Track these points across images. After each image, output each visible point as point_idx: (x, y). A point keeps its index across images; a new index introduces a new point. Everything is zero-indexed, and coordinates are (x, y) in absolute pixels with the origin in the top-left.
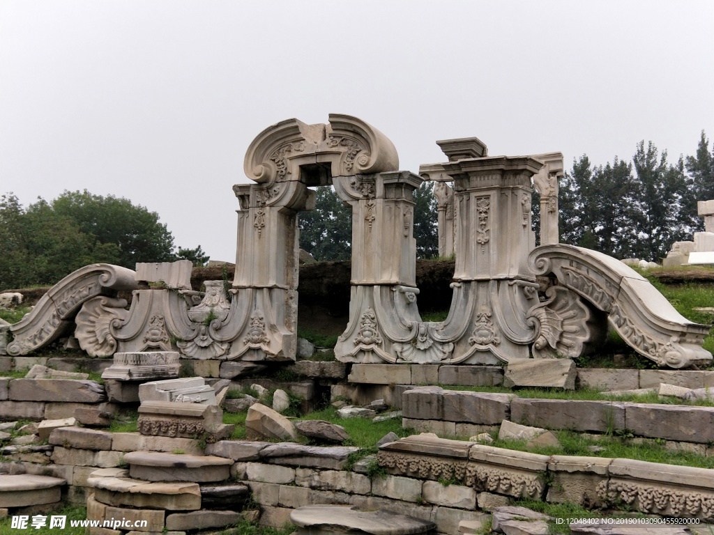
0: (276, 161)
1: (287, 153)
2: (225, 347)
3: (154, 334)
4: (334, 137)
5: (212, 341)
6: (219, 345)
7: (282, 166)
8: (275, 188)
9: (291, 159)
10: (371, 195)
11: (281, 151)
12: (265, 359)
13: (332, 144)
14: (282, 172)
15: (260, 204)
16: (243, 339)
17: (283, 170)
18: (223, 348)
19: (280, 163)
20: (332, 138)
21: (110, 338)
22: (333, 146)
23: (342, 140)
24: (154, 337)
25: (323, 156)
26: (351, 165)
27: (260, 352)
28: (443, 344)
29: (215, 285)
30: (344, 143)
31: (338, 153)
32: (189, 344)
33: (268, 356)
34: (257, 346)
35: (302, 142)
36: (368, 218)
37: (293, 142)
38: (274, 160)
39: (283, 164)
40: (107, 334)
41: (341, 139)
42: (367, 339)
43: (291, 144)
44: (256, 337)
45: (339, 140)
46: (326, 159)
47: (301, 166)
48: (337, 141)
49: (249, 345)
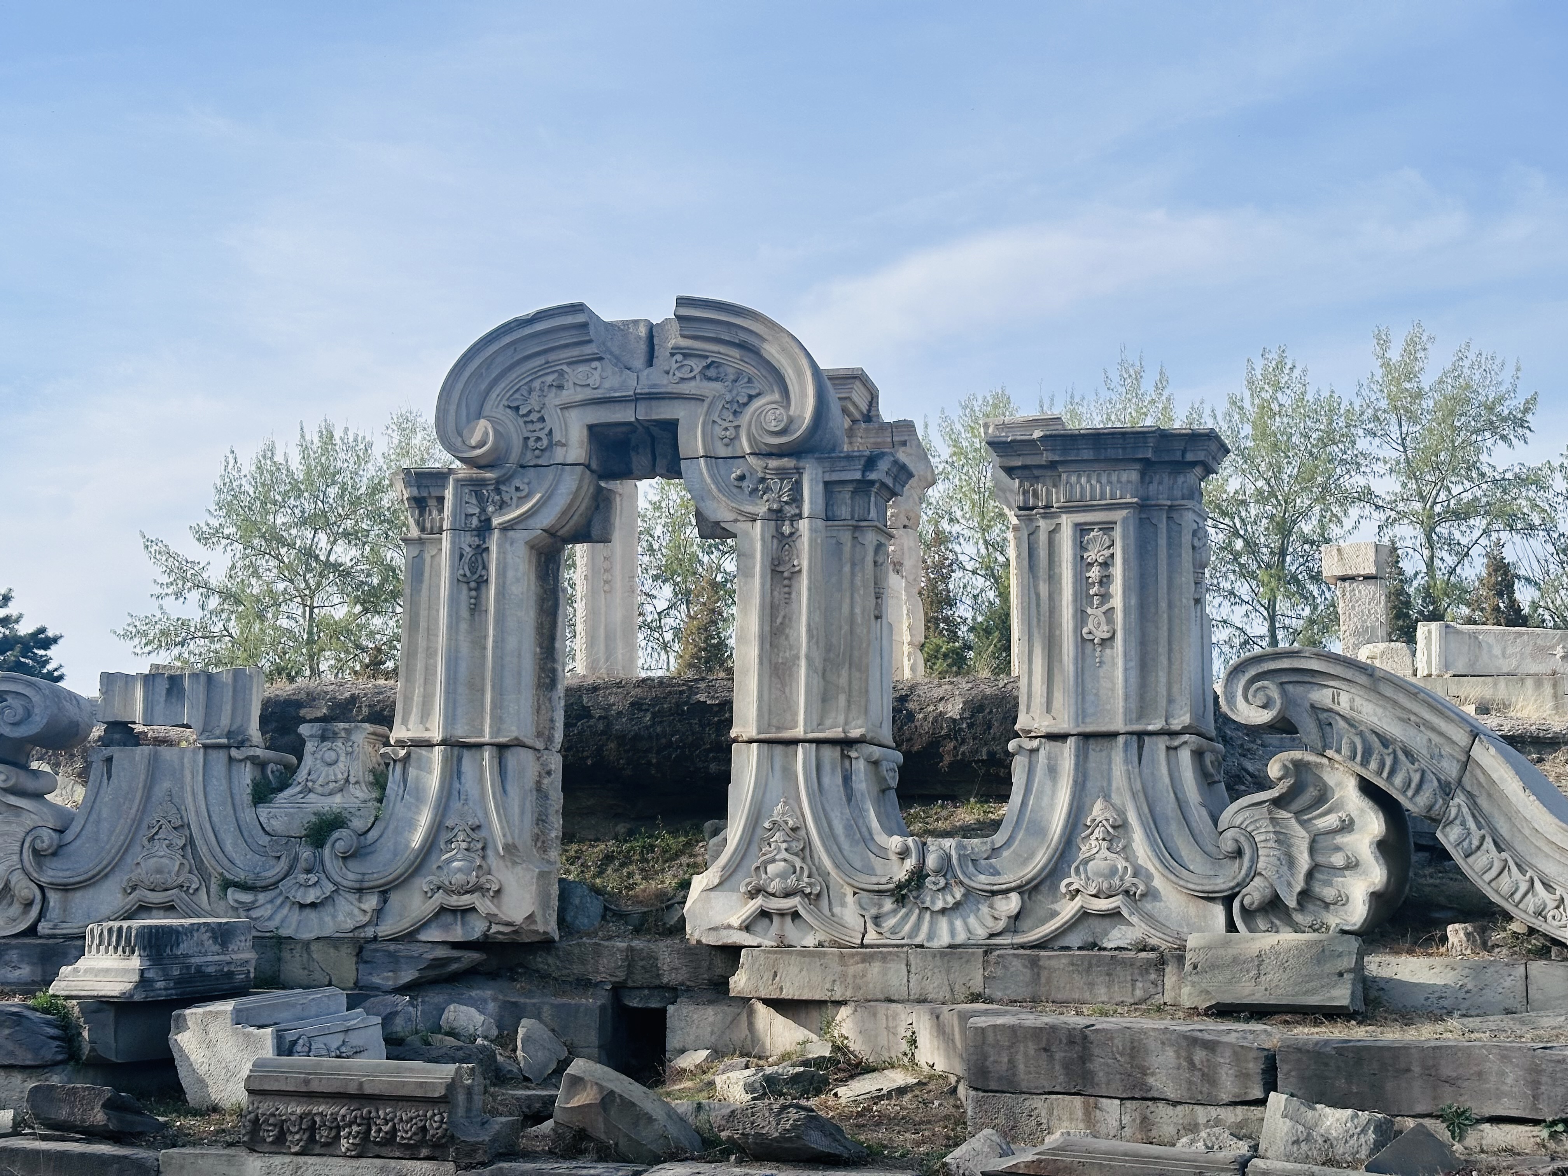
0: (523, 411)
1: (554, 390)
2: (371, 902)
3: (157, 870)
4: (685, 356)
5: (332, 887)
6: (353, 898)
7: (539, 426)
8: (517, 482)
9: (565, 407)
10: (790, 510)
11: (537, 384)
12: (485, 935)
13: (679, 374)
14: (539, 439)
15: (475, 522)
16: (423, 883)
18: (364, 906)
19: (534, 417)
20: (679, 357)
21: (20, 881)
22: (683, 379)
23: (708, 367)
24: (157, 877)
25: (654, 403)
26: (732, 430)
27: (471, 918)
28: (992, 895)
29: (334, 737)
30: (712, 372)
31: (700, 399)
32: (262, 897)
33: (494, 929)
34: (465, 900)
35: (595, 364)
36: (781, 569)
37: (569, 364)
38: (516, 409)
39: (542, 419)
40: (11, 871)
41: (704, 363)
42: (778, 884)
43: (565, 367)
44: (460, 878)
45: (697, 365)
46: (664, 412)
47: (591, 428)
48: (694, 366)
49: (439, 898)
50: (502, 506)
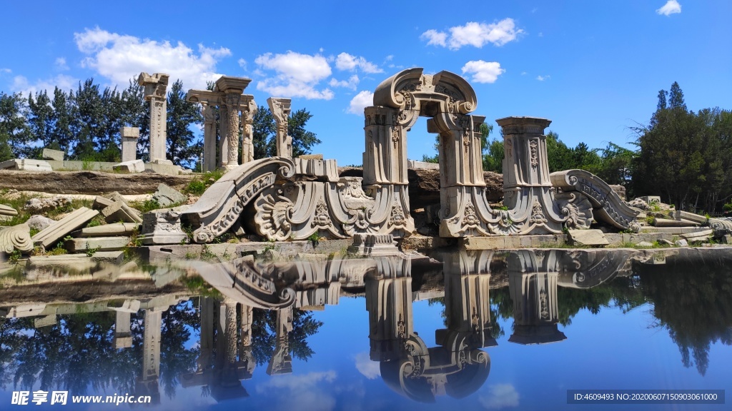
0: (405, 94)
1: (411, 90)
3: (324, 220)
5: (368, 224)
6: (372, 227)
7: (409, 98)
8: (405, 113)
9: (415, 95)
10: (467, 129)
12: (403, 236)
13: (439, 90)
15: (395, 123)
16: (389, 222)
17: (410, 101)
18: (376, 229)
19: (408, 95)
21: (286, 223)
23: (446, 90)
24: (323, 222)
25: (434, 97)
26: (453, 107)
27: (400, 232)
28: (517, 223)
29: (355, 181)
31: (445, 97)
32: (350, 227)
33: (406, 234)
34: (399, 227)
35: (420, 84)
36: (466, 143)
38: (403, 93)
40: (284, 220)
42: (472, 221)
43: (414, 84)
44: (398, 221)
45: (443, 89)
47: (421, 101)
49: (394, 227)
50: (401, 119)
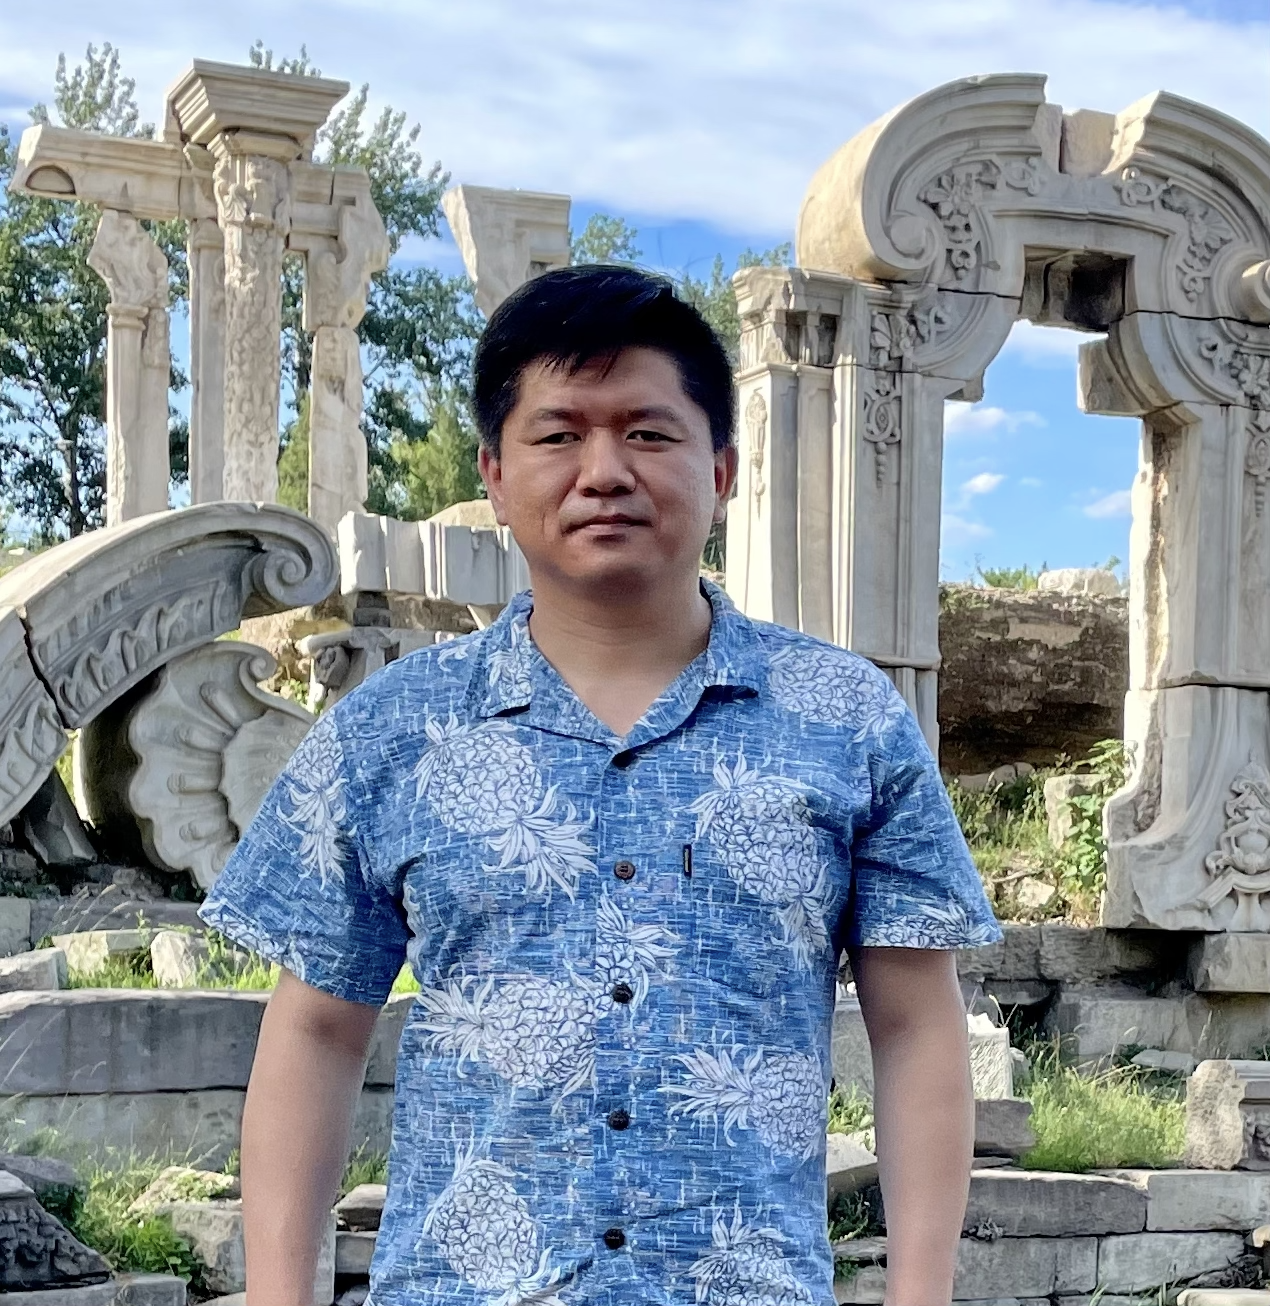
0: (945, 210)
9: (1000, 215)
14: (965, 254)
15: (884, 359)
17: (970, 249)
25: (1105, 228)
30: (1176, 201)
35: (1034, 161)
38: (935, 207)
39: (967, 227)
41: (1164, 186)
46: (1118, 242)
47: (1028, 250)
48: (1153, 187)
